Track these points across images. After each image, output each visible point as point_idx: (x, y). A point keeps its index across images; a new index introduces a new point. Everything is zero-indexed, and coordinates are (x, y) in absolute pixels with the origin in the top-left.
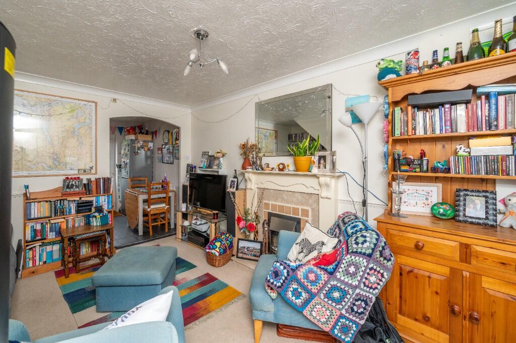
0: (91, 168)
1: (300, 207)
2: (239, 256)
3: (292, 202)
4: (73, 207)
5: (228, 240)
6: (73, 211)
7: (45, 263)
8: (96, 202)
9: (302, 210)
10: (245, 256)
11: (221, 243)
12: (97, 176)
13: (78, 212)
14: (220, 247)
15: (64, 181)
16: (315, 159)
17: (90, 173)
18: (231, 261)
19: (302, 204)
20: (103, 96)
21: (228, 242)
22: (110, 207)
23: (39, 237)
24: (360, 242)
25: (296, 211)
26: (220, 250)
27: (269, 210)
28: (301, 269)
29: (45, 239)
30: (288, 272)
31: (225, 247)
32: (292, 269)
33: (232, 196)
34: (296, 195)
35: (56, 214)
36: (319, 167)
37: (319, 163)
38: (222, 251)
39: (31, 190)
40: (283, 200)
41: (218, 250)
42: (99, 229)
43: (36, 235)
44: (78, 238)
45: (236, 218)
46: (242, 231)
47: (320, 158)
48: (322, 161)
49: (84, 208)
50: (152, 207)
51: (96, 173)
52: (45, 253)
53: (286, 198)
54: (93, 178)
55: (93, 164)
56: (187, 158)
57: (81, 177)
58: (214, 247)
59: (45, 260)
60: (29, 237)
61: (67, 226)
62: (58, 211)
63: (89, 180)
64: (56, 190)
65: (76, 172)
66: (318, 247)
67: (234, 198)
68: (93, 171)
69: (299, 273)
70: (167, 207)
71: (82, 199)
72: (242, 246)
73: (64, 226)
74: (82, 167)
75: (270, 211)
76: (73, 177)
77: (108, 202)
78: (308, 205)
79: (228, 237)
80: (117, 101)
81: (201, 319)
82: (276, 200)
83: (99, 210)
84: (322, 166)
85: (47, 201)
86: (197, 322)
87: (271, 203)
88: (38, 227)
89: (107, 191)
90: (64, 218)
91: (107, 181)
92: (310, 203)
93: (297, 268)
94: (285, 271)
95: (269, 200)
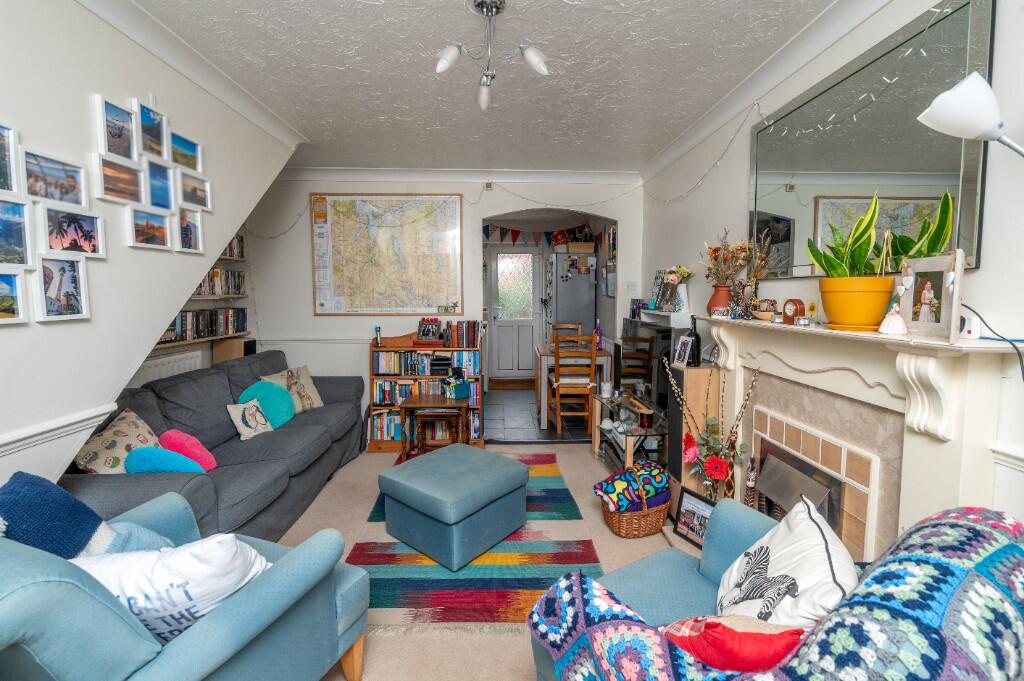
0: (455, 305)
1: (846, 445)
2: (679, 530)
3: (825, 424)
4: (427, 362)
5: (652, 485)
6: (428, 372)
7: (393, 438)
8: (458, 361)
9: (851, 455)
10: (691, 535)
11: (629, 484)
12: (461, 319)
13: (433, 373)
14: (623, 494)
15: (421, 324)
16: (906, 284)
17: (455, 314)
18: (660, 534)
19: (855, 439)
20: (471, 182)
21: (648, 487)
22: (477, 371)
23: (386, 402)
25: (831, 452)
26: (619, 500)
27: (765, 432)
28: (610, 630)
29: (393, 405)
30: (575, 617)
31: (639, 497)
32: (587, 615)
33: (673, 381)
34: (838, 403)
35: (406, 370)
36: (916, 315)
37: (918, 300)
38: (625, 503)
39: (384, 334)
40: (801, 413)
41: (615, 499)
42: (454, 404)
43: (384, 399)
44: (419, 412)
45: (684, 437)
46: (693, 471)
47: (922, 278)
48: (928, 294)
49: (440, 366)
50: (563, 381)
51: (462, 313)
52: (393, 425)
53: (809, 408)
54: (454, 320)
55: (457, 298)
56: (631, 286)
57: (440, 318)
58: (610, 489)
59: (393, 435)
60: (377, 399)
61: (420, 391)
62: (411, 369)
63: (449, 325)
64: (409, 336)
65: (434, 310)
67: (680, 384)
68: (458, 310)
69: (599, 636)
70: (592, 385)
71: (437, 353)
72: (690, 508)
73: (416, 391)
74: (443, 303)
75: (767, 437)
76: (430, 317)
77: (475, 362)
78: (870, 443)
79: (654, 477)
80: (494, 187)
81: (497, 625)
82: (785, 409)
83: (458, 373)
84: (925, 309)
85: (396, 352)
86: (487, 626)
87: (772, 413)
88: (387, 387)
89: (472, 343)
90: (416, 380)
91: (473, 326)
92: (879, 440)
93: (602, 618)
94: (570, 611)
95: (769, 406)
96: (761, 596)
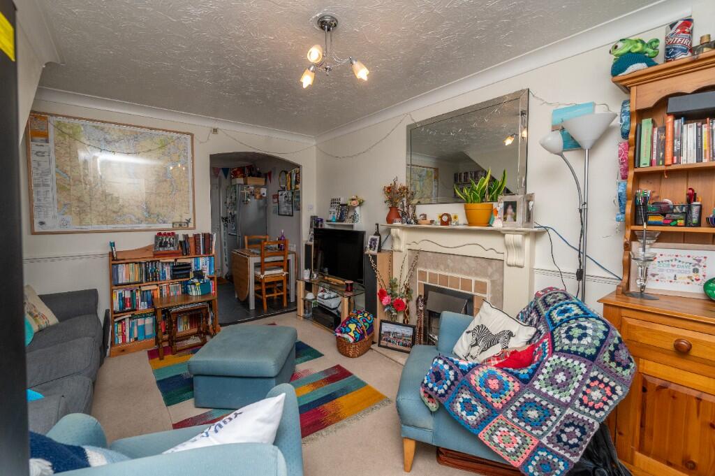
0: (188, 221)
1: (474, 279)
2: (381, 344)
3: (461, 271)
4: (167, 270)
5: (367, 322)
6: (168, 277)
7: (136, 339)
8: (195, 265)
9: (477, 282)
10: (390, 345)
11: (357, 325)
12: (196, 232)
13: (174, 277)
14: (356, 331)
15: (157, 237)
16: (499, 206)
17: (188, 228)
18: (370, 350)
19: (477, 275)
20: (199, 126)
21: (365, 324)
22: (213, 271)
23: (128, 307)
24: (576, 335)
25: (466, 283)
26: (355, 335)
27: (426, 281)
28: (476, 372)
29: (136, 310)
30: (456, 374)
31: (363, 330)
32: (462, 371)
33: (373, 261)
34: (468, 260)
35: (147, 278)
36: (505, 219)
37: (505, 213)
38: (358, 336)
39: (119, 248)
40: (447, 267)
41: (353, 335)
42: (199, 299)
43: (125, 305)
44: (174, 310)
45: (378, 291)
46: (386, 310)
47: (507, 205)
48: (510, 210)
49: (180, 272)
50: (267, 273)
51: (194, 228)
52: (135, 327)
53: (451, 265)
54: (191, 234)
55: (190, 216)
56: (311, 208)
57: (177, 232)
58: (347, 330)
59: (136, 337)
60: (116, 307)
61: (161, 294)
62: (150, 275)
63: (186, 237)
64: (147, 249)
65: (170, 226)
66: (501, 339)
67: (375, 263)
68: (191, 225)
69: (473, 377)
70: (285, 273)
71: (178, 261)
72: (387, 330)
73: (158, 294)
74: (177, 219)
75: (427, 283)
76: (167, 232)
77: (210, 265)
78: (486, 275)
79: (366, 317)
80: (219, 132)
81: (330, 428)
82: (437, 267)
83: (199, 275)
84: (509, 217)
85: (136, 263)
86: (323, 432)
87: (428, 271)
88: (127, 295)
89: (207, 251)
90: (157, 285)
91: (208, 237)
92: (489, 274)
93: (469, 369)
94: (451, 373)
95: (426, 267)
96: (498, 342)
